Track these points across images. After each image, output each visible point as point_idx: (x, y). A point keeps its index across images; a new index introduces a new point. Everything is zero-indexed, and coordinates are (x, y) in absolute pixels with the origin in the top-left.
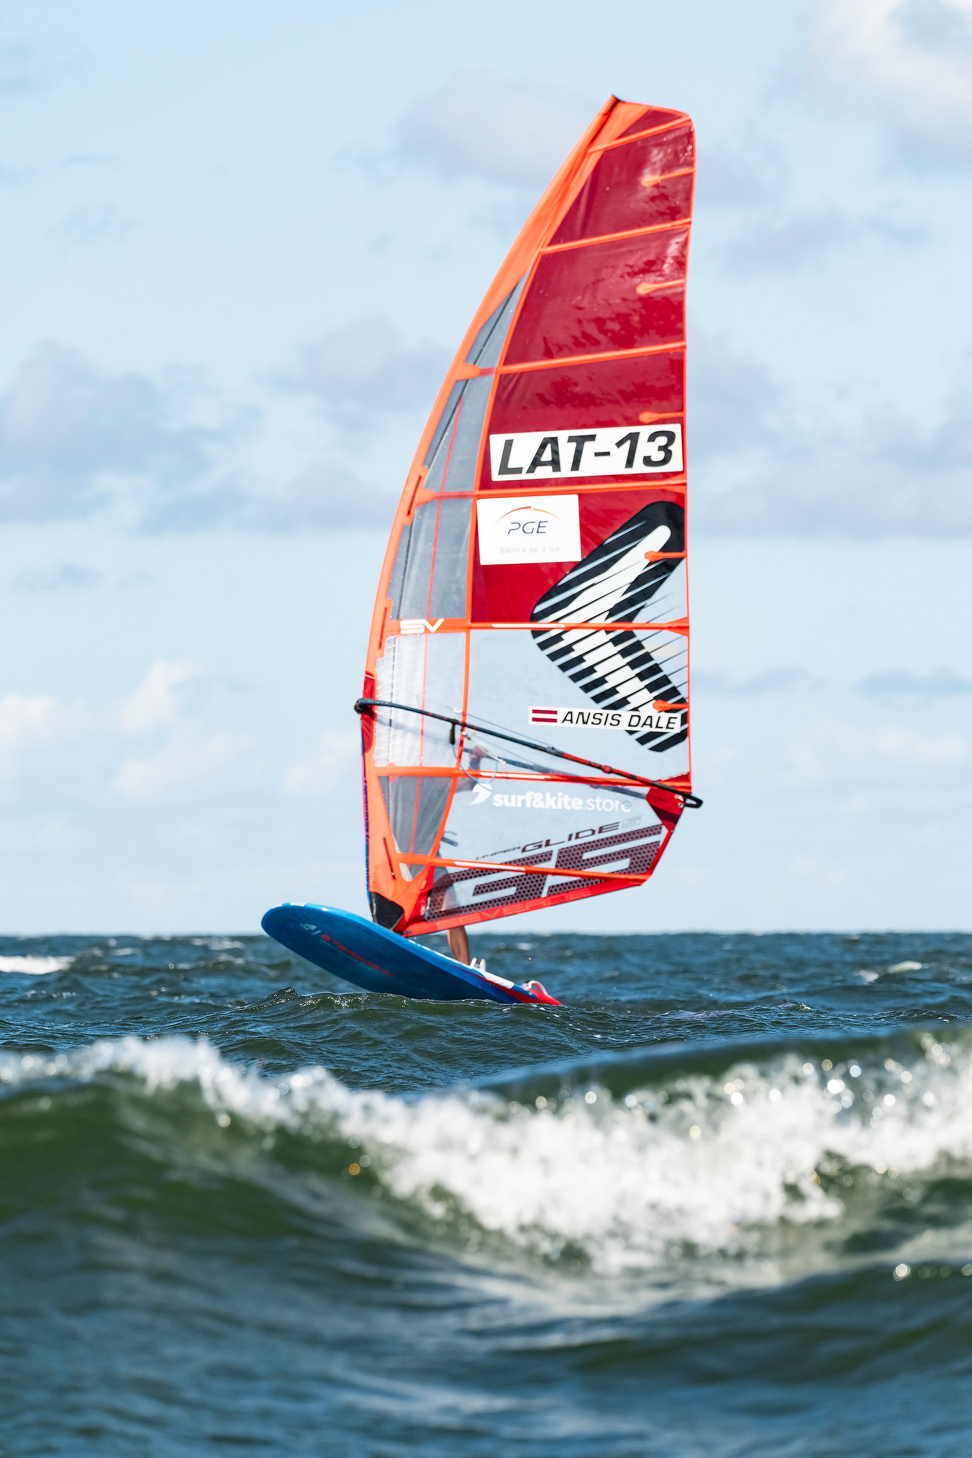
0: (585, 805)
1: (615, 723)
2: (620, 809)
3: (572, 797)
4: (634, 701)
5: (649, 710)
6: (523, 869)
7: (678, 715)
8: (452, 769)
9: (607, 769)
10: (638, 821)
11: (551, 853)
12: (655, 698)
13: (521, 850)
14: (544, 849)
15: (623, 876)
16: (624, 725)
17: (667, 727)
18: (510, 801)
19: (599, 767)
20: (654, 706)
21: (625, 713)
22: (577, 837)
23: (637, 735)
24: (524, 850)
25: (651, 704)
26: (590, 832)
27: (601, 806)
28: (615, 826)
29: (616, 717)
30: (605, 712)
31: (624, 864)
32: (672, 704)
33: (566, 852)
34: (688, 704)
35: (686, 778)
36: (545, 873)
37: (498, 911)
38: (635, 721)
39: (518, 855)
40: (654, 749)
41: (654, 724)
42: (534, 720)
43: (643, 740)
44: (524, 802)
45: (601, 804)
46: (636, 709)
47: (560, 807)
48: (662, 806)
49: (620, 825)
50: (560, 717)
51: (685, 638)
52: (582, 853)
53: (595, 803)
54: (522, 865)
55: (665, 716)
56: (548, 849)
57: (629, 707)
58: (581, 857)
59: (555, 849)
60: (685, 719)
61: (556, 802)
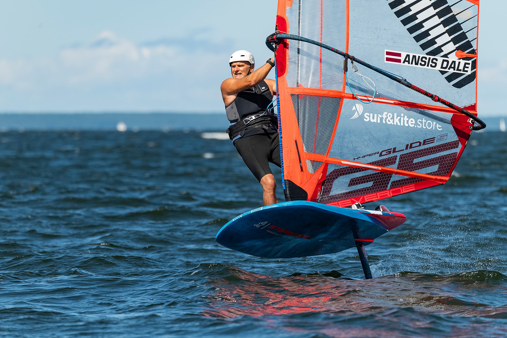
0: (416, 124)
1: (434, 65)
2: (436, 127)
3: (409, 117)
4: (446, 50)
5: (453, 58)
6: (380, 168)
7: (470, 62)
8: (340, 92)
9: (437, 98)
10: (445, 137)
11: (395, 157)
12: (457, 49)
13: (379, 154)
14: (392, 155)
15: (434, 177)
16: (438, 67)
17: (464, 71)
18: (373, 118)
19: (431, 96)
20: (456, 55)
21: (440, 59)
22: (411, 147)
23: (446, 75)
24: (381, 155)
25: (454, 53)
26: (418, 144)
27: (425, 126)
28: (432, 140)
29: (434, 61)
30: (428, 57)
31: (435, 168)
32: (466, 53)
33: (404, 157)
34: (476, 54)
35: (473, 107)
36: (391, 173)
37: (362, 197)
38: (445, 65)
39: (377, 158)
40: (456, 85)
41: (456, 69)
42: (388, 59)
43: (449, 79)
44: (381, 119)
45: (425, 123)
46: (446, 56)
47: (402, 124)
48: (459, 127)
49: (436, 139)
50: (402, 58)
51: (476, 6)
52: (413, 159)
53: (422, 123)
54: (379, 166)
55: (463, 62)
56: (395, 154)
57: (442, 54)
58: (412, 162)
59: (398, 154)
60: (474, 65)
61: (400, 120)
